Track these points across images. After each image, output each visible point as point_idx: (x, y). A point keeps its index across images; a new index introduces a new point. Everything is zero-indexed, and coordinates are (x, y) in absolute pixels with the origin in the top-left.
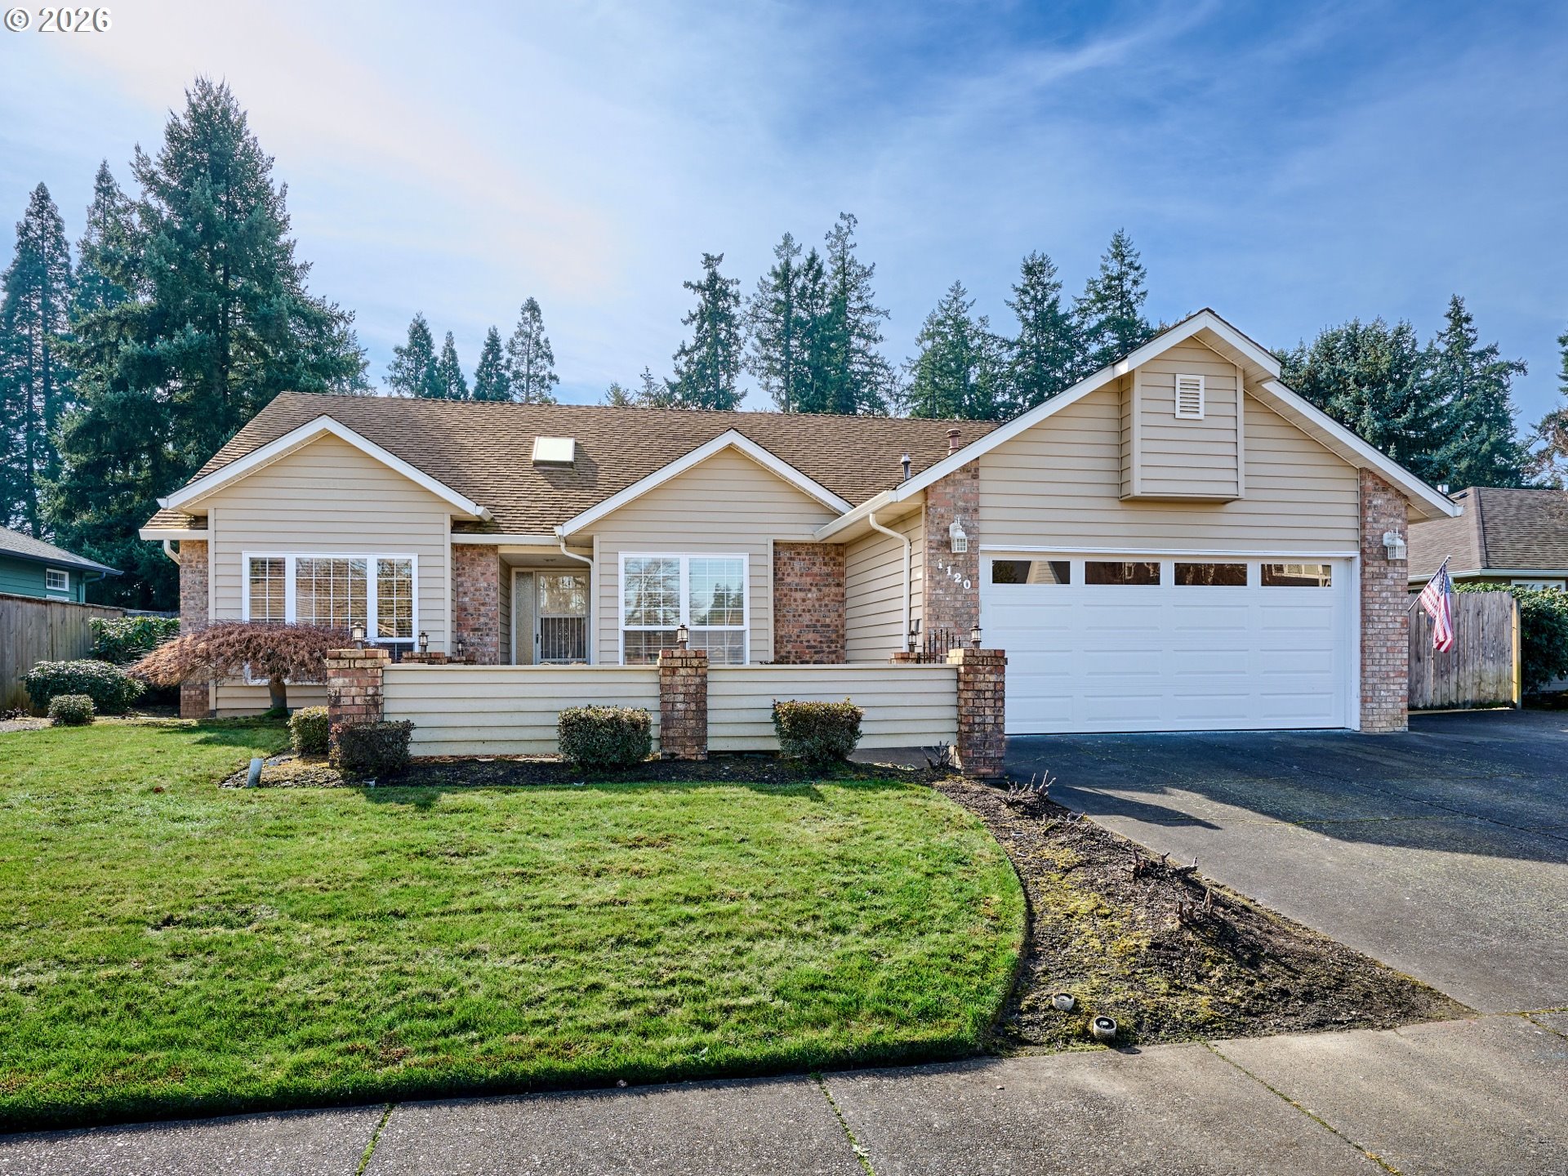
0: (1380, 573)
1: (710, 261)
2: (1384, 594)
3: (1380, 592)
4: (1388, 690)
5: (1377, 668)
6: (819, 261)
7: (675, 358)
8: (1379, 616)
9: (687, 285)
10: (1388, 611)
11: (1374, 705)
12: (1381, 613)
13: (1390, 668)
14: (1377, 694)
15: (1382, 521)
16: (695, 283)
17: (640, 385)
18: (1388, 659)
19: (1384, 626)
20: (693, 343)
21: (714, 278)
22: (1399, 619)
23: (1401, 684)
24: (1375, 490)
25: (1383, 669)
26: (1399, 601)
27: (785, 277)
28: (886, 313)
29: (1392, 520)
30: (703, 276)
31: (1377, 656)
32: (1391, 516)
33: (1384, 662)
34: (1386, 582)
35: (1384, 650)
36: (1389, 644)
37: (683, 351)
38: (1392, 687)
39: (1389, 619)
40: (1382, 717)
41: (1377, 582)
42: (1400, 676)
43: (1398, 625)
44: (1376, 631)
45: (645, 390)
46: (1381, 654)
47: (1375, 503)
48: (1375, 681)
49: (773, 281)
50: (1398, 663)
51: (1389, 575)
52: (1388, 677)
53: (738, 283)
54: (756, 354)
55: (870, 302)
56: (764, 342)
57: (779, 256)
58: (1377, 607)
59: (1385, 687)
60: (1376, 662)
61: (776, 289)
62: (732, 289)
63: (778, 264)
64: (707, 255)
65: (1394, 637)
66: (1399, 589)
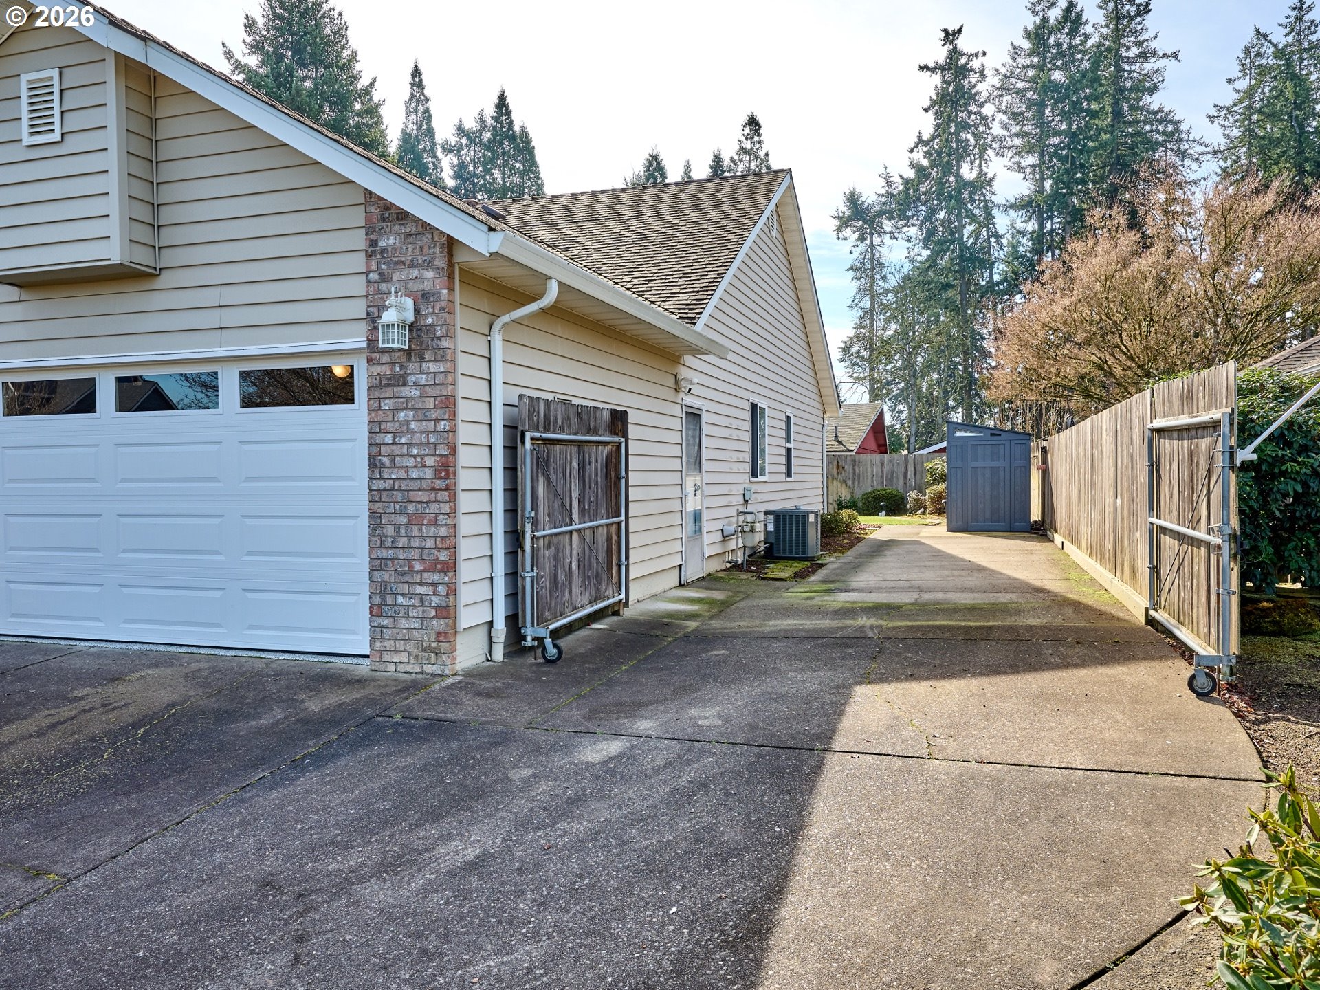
0: (393, 376)
1: (950, 36)
2: (401, 416)
3: (395, 411)
4: (412, 596)
5: (389, 554)
6: (1079, 8)
7: (911, 151)
8: (392, 457)
9: (923, 68)
10: (409, 445)
11: (386, 622)
12: (397, 450)
13: (412, 554)
14: (390, 601)
15: (396, 277)
16: (931, 65)
17: (879, 187)
18: (409, 538)
19: (402, 474)
20: (932, 130)
21: (955, 54)
22: (430, 461)
23: (434, 585)
24: (384, 219)
25: (401, 555)
26: (431, 426)
27: (1039, 36)
28: (1175, 55)
29: (415, 272)
30: (940, 54)
31: (390, 530)
32: (413, 265)
33: (402, 542)
34: (405, 391)
35: (403, 519)
36: (411, 508)
37: (920, 142)
38: (420, 590)
39: (411, 462)
40: (400, 645)
41: (388, 392)
42: (433, 570)
43: (429, 473)
44: (387, 485)
45: (883, 191)
46: (397, 527)
47: (382, 244)
48: (386, 577)
49: (1026, 45)
50: (429, 544)
51: (411, 379)
52: (411, 571)
53: (984, 54)
54: (1005, 132)
55: (1153, 45)
56: (1014, 116)
57: (1034, 13)
58: (389, 439)
59: (404, 588)
60: (388, 542)
61: (1031, 53)
62: (976, 64)
63: (1031, 22)
64: (945, 31)
65: (422, 496)
66: (430, 403)
